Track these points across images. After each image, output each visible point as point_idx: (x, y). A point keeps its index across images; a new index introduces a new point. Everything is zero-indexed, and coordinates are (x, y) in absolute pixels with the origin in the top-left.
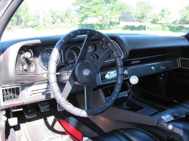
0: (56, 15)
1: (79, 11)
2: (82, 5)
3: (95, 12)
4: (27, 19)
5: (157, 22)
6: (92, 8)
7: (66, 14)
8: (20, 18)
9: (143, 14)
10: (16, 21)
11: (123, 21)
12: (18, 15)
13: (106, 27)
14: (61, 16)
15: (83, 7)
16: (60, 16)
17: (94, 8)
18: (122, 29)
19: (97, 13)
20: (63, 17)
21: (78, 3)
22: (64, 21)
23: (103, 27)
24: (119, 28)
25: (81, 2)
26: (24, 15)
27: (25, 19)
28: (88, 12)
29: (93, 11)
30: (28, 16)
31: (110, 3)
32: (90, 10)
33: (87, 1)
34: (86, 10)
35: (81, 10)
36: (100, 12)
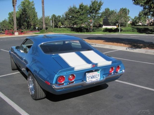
0: (58, 19)
1: (71, 19)
2: (72, 15)
3: (82, 20)
4: (35, 24)
5: (136, 24)
6: (80, 17)
7: (65, 19)
8: (30, 23)
9: (116, 21)
10: (26, 26)
12: (28, 21)
13: (91, 30)
15: (74, 17)
18: (103, 31)
19: (83, 20)
20: (63, 21)
21: (70, 14)
22: (64, 24)
23: (88, 30)
24: (100, 30)
25: (72, 13)
26: (33, 21)
27: (33, 23)
28: (77, 20)
29: (80, 19)
30: (36, 22)
31: (93, 13)
32: (78, 19)
33: (77, 12)
34: (75, 18)
35: (72, 18)
36: (85, 20)
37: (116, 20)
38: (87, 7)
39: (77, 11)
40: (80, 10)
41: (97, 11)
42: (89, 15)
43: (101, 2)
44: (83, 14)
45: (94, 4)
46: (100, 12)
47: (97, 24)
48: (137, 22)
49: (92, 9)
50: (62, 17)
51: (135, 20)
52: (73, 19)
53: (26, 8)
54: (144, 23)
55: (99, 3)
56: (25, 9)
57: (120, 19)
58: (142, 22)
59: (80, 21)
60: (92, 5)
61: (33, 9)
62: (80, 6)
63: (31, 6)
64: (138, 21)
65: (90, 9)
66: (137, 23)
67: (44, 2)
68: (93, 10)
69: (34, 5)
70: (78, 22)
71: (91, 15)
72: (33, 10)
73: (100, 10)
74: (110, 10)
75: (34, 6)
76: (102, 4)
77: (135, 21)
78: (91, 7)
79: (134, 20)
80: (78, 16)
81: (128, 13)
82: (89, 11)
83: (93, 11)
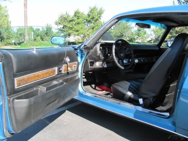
1: (63, 30)
2: (65, 24)
3: (77, 31)
5: (134, 41)
14: (41, 34)
15: (66, 26)
17: (77, 27)
19: (79, 32)
21: (61, 23)
22: (44, 39)
26: (6, 32)
27: (7, 36)
28: (71, 31)
31: (91, 23)
32: (72, 29)
34: (69, 28)
35: (64, 28)
36: (82, 31)
38: (84, 15)
39: (71, 20)
40: (75, 18)
41: (97, 20)
44: (79, 23)
45: (93, 12)
50: (41, 30)
54: (144, 40)
55: (99, 10)
59: (75, 32)
60: (91, 12)
61: (6, 16)
62: (76, 13)
63: (3, 12)
65: (88, 18)
66: (135, 39)
67: (27, 5)
68: (91, 19)
69: (8, 11)
71: (89, 25)
73: (100, 19)
75: (7, 13)
76: (103, 11)
78: (89, 16)
80: (72, 25)
82: (86, 20)
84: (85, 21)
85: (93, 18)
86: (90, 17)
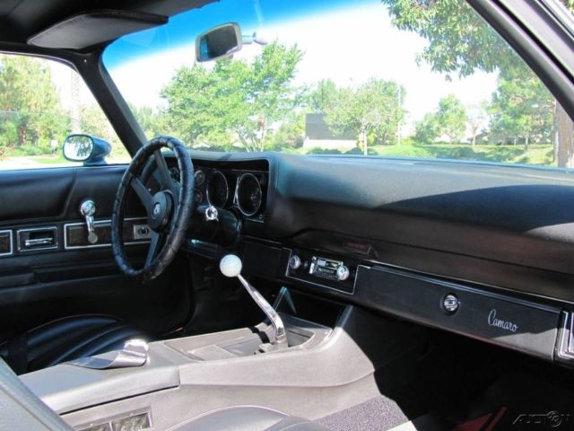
0: (143, 119)
2: (187, 95)
3: (221, 114)
4: (49, 130)
5: (430, 140)
6: (216, 102)
8: (29, 127)
11: (311, 138)
12: (20, 117)
14: (157, 124)
15: (192, 102)
16: (152, 122)
17: (219, 104)
19: (227, 116)
21: (178, 91)
25: (186, 86)
26: (41, 118)
27: (43, 128)
28: (203, 116)
29: (217, 111)
30: (52, 122)
31: (266, 88)
32: (208, 110)
33: (205, 85)
34: (198, 108)
35: (184, 108)
36: (234, 115)
37: (353, 115)
38: (245, 66)
39: (207, 82)
40: (216, 77)
41: (282, 80)
42: (252, 95)
43: (298, 48)
44: (229, 91)
45: (269, 56)
46: (291, 87)
47: (290, 138)
48: (432, 131)
49: (264, 72)
51: (425, 124)
52: (190, 110)
53: (19, 69)
54: (457, 134)
55: (288, 50)
56: (10, 69)
57: (368, 111)
58: (452, 131)
59: (216, 119)
60: (263, 58)
64: (438, 129)
65: (256, 74)
66: (433, 135)
68: (265, 78)
70: (205, 124)
71: (259, 97)
72: (46, 77)
73: (291, 77)
74: (337, 88)
76: (301, 55)
77: (428, 127)
78: (258, 67)
79: (422, 125)
80: (208, 99)
81: (402, 98)
82: (251, 81)
83: (265, 82)
84: (248, 83)
85: (270, 75)
86: (260, 74)
